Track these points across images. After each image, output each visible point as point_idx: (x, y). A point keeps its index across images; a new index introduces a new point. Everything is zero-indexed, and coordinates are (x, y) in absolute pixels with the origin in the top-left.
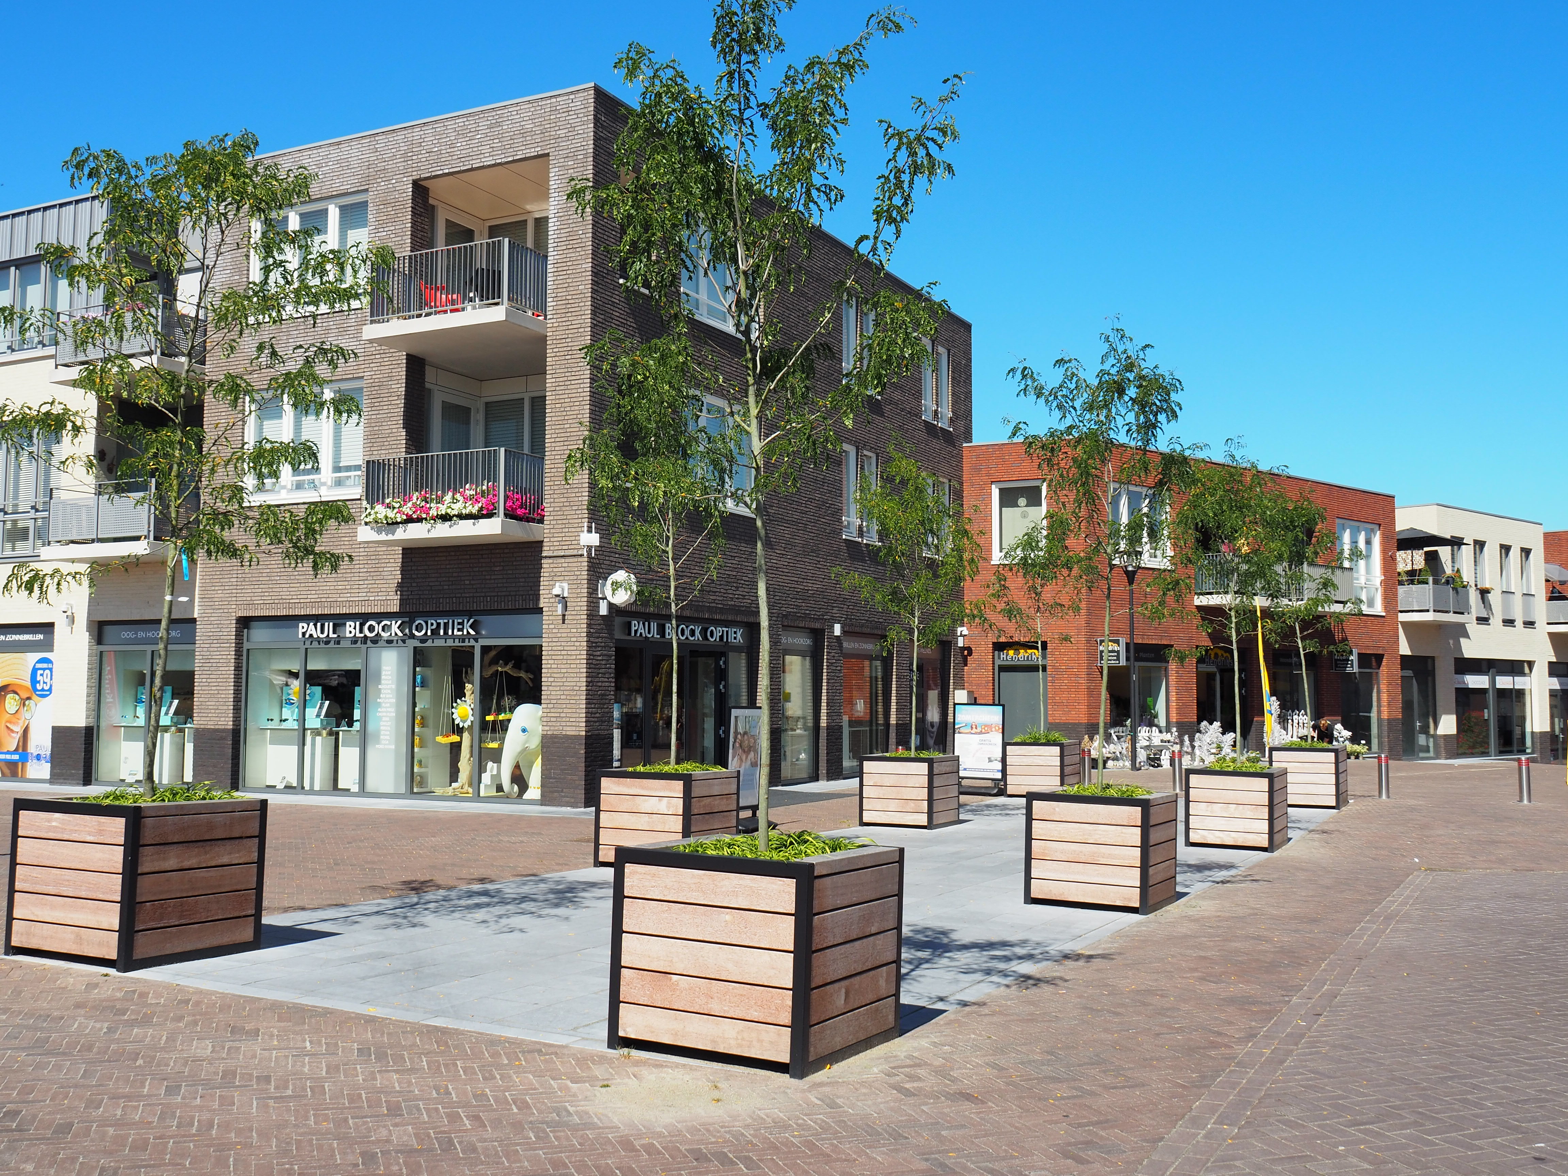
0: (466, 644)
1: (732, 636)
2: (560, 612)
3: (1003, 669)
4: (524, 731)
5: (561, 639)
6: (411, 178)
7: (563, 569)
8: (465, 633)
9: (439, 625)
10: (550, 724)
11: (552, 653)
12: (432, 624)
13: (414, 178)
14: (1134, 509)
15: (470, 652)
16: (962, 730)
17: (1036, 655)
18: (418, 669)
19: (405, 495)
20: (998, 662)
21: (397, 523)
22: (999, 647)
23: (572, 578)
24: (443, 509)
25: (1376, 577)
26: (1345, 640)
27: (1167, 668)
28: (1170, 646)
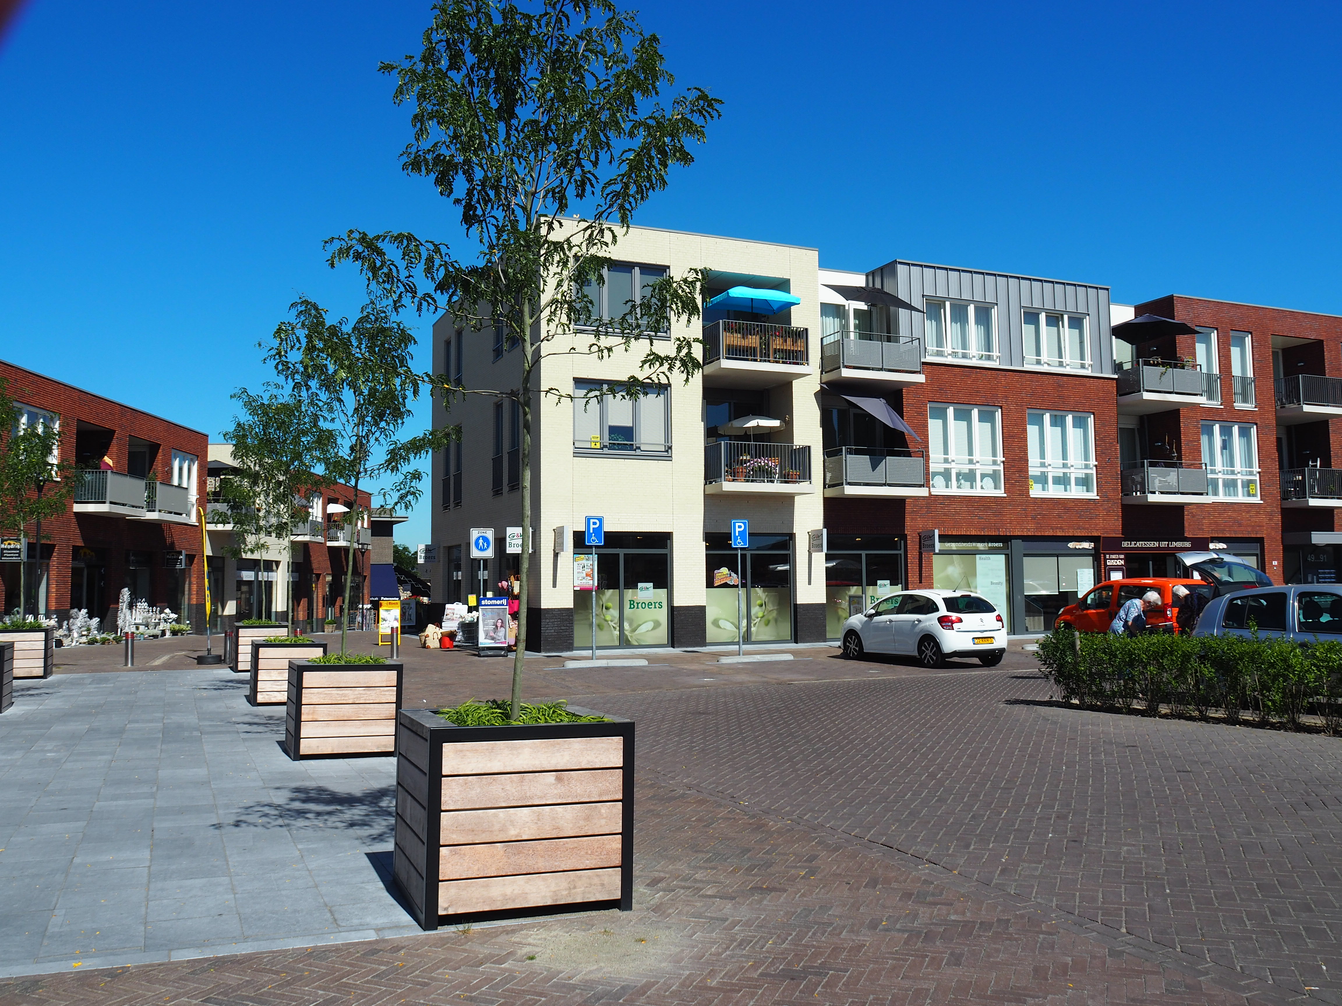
25: (193, 496)
26: (173, 544)
27: (48, 565)
28: (54, 546)
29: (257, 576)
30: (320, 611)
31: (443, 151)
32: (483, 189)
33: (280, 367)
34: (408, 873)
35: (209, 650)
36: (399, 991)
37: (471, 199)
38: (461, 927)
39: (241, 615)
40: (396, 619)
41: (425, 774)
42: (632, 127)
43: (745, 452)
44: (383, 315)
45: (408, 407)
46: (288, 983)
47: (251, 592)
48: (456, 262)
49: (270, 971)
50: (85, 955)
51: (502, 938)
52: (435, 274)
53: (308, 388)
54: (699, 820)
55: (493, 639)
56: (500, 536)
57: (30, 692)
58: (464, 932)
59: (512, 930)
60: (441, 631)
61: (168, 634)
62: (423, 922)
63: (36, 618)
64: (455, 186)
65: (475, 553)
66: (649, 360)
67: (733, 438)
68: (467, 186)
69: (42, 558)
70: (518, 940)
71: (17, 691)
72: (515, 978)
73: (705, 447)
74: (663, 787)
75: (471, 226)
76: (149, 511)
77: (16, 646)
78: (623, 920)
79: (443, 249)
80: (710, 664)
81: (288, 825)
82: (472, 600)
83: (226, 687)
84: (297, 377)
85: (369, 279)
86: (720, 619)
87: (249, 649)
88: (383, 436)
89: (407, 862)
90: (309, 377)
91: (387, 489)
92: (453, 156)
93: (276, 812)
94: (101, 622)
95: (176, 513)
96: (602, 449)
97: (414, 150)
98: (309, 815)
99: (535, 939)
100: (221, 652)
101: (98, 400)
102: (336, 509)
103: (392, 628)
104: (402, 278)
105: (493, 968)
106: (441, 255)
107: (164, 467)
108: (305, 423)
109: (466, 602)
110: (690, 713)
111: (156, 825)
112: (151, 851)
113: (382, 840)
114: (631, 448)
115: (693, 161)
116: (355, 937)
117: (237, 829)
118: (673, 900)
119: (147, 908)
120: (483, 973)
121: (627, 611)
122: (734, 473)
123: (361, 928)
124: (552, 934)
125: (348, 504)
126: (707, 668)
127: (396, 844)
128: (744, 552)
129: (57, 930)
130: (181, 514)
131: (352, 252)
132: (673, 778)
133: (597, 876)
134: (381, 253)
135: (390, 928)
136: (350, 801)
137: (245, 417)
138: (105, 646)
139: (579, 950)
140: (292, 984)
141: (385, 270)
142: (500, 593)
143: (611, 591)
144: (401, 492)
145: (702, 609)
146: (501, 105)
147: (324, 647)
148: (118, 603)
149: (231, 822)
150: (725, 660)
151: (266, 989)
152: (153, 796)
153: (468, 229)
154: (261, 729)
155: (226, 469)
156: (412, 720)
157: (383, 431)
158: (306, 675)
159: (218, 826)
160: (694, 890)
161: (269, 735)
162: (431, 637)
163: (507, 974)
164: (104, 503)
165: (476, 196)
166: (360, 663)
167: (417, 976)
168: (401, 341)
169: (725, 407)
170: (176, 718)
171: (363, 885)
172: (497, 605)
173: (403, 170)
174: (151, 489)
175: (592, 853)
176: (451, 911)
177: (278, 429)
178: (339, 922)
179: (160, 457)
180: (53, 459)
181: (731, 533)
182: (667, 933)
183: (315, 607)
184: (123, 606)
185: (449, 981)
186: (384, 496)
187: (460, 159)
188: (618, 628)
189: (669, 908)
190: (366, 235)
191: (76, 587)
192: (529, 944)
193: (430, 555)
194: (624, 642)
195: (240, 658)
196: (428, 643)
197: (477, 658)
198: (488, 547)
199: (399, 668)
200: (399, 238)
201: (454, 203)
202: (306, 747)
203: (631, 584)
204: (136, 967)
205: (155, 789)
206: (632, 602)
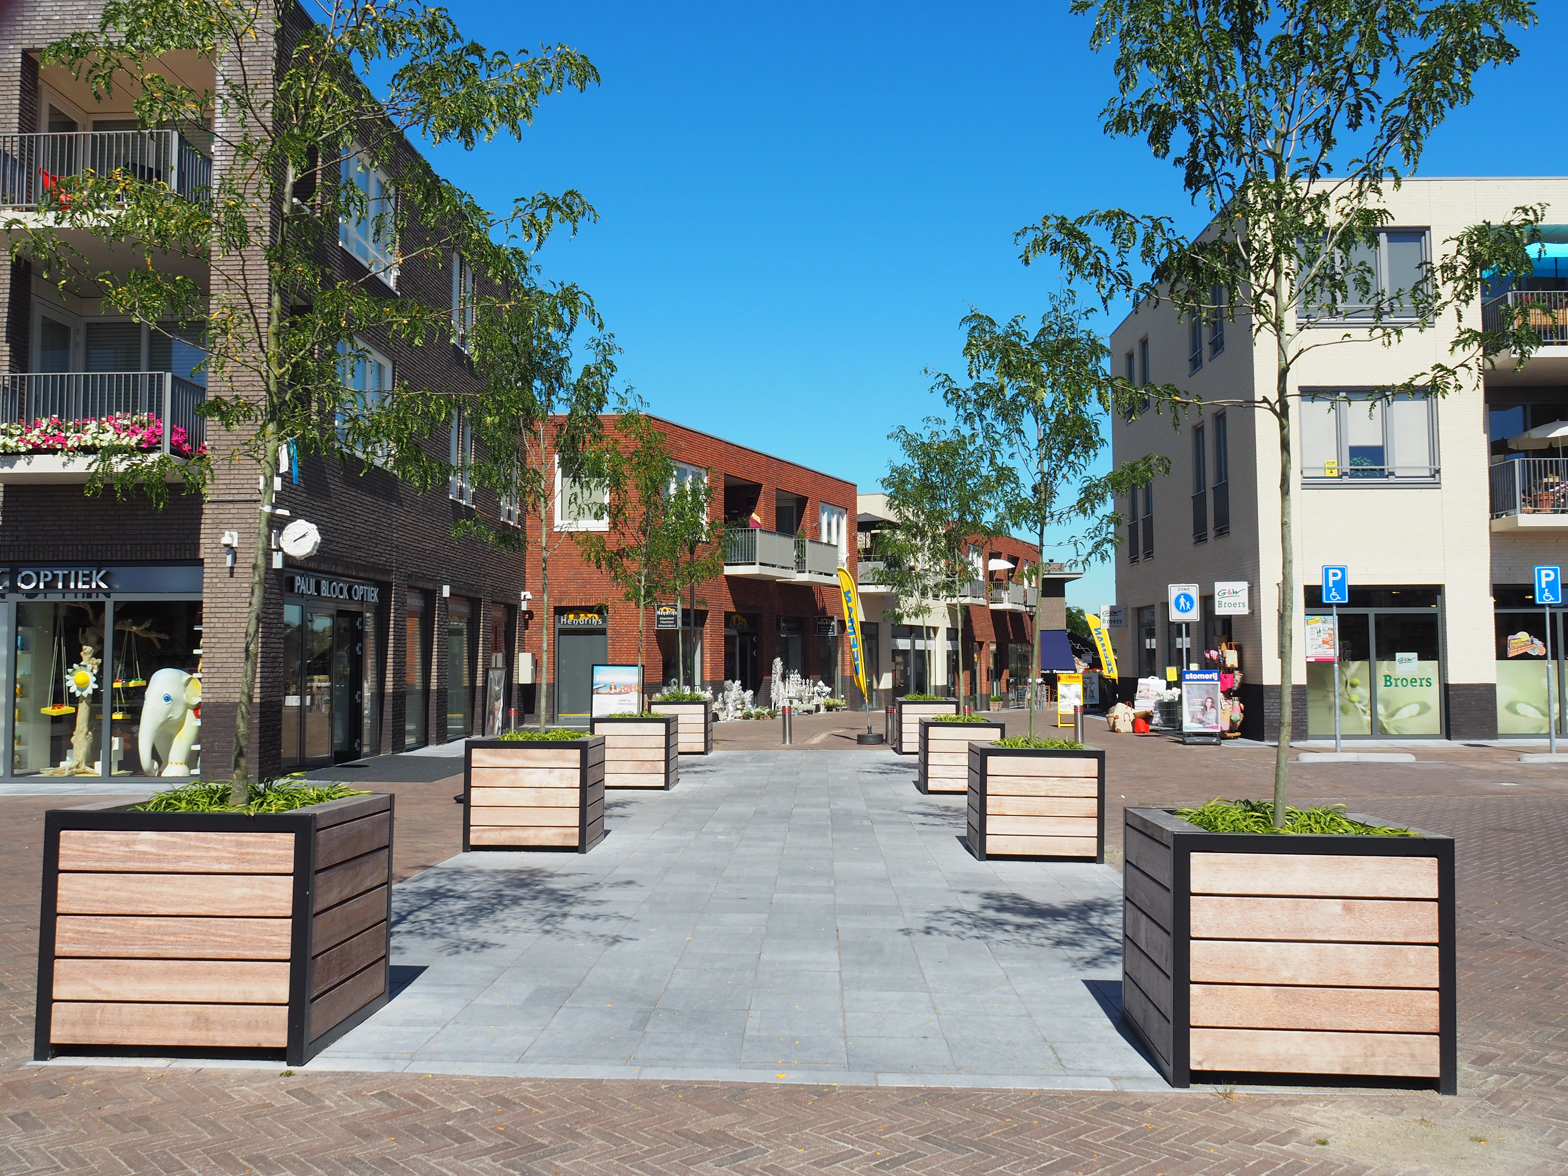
0: (94, 599)
1: (370, 595)
2: (229, 563)
3: (564, 632)
4: (167, 699)
5: (228, 595)
6: (20, 47)
7: (231, 516)
8: (94, 586)
9: (55, 577)
10: (213, 690)
11: (217, 610)
12: (46, 576)
13: (25, 47)
14: (680, 485)
15: (99, 607)
16: (600, 691)
17: (595, 619)
18: (20, 629)
19: (28, 422)
20: (558, 626)
21: (19, 453)
22: (560, 611)
23: (242, 526)
24: (87, 439)
25: (843, 554)
26: (824, 608)
27: (702, 632)
28: (707, 612)
29: (913, 645)
30: (984, 685)
31: (1157, 99)
32: (1212, 140)
33: (949, 396)
34: (1145, 1011)
35: (869, 729)
36: (1153, 1161)
37: (1196, 156)
38: (1221, 1088)
39: (899, 690)
40: (1077, 696)
41: (1168, 890)
42: (1426, 21)
43: (1551, 472)
44: (1069, 324)
45: (1102, 436)
46: (1016, 1132)
47: (906, 664)
48: (1183, 238)
49: (991, 1113)
50: (787, 1066)
51: (1277, 1110)
52: (1156, 257)
53: (982, 418)
54: (1534, 978)
55: (1201, 722)
56: (1205, 594)
57: (695, 769)
58: (1226, 1095)
59: (1289, 1101)
60: (1134, 711)
61: (822, 708)
62: (1170, 1076)
63: (692, 690)
64: (1172, 142)
65: (1175, 615)
66: (1462, 341)
67: (1530, 453)
68: (1190, 139)
69: (696, 625)
70: (1299, 1115)
71: (682, 767)
72: (1305, 1166)
73: (1491, 469)
74: (1471, 928)
75: (1198, 189)
76: (799, 572)
77: (680, 719)
78: (1446, 1107)
79: (1166, 224)
80: (1507, 764)
81: (985, 937)
82: (1172, 673)
83: (891, 772)
84: (970, 406)
85: (1071, 274)
86: (1518, 702)
87: (916, 728)
88: (1072, 472)
89: (1143, 997)
90: (983, 405)
91: (1079, 537)
92: (1169, 104)
93: (969, 921)
94: (755, 695)
95: (826, 574)
96: (1340, 477)
97: (1118, 105)
98: (1007, 927)
99: (1323, 1117)
100: (882, 731)
101: (743, 452)
102: (1000, 565)
103: (1075, 707)
104: (1113, 267)
105: (1272, 1149)
106: (1162, 231)
107: (812, 522)
108: (971, 463)
109: (1163, 676)
110: (1490, 829)
111: (839, 924)
112: (839, 954)
113: (1096, 965)
114: (1381, 473)
115: (1518, 55)
116: (1087, 1085)
117: (928, 937)
118: (1516, 1088)
119: (844, 1020)
120: (1260, 1153)
121: (1381, 689)
122: (1536, 502)
123: (1092, 1073)
124: (1345, 1114)
125: (1014, 560)
126: (1504, 768)
127: (1125, 973)
128: (1553, 611)
129: (754, 1033)
130: (831, 575)
131: (1049, 242)
132: (1483, 917)
133: (1405, 1042)
134: (1084, 239)
135: (1128, 1078)
136: (1052, 913)
137: (902, 459)
138: (761, 721)
139: (1388, 1141)
140: (1019, 1133)
141: (1091, 260)
142: (1208, 666)
143: (1358, 663)
144: (1096, 539)
145: (1489, 690)
146: (1234, 25)
147: (1002, 727)
148: (770, 674)
149: (921, 928)
150: (1528, 759)
151: (990, 1135)
152: (831, 891)
153: (1194, 194)
154: (938, 821)
155: (878, 522)
156: (1145, 821)
157: (1072, 465)
158: (990, 759)
159: (907, 932)
160: (1547, 1078)
161: (946, 828)
162: (1121, 719)
163: (1292, 1160)
164: (754, 564)
165: (1203, 151)
166: (1052, 748)
167: (1171, 1145)
168: (1092, 353)
169: (1517, 412)
170: (842, 804)
171: (1086, 1020)
172: (1205, 680)
173: (1105, 132)
174: (800, 547)
175: (1397, 1012)
176: (1206, 1067)
177: (941, 471)
178: (1065, 1064)
179: (807, 511)
180: (704, 519)
181: (1533, 585)
182: (1517, 1135)
183: (978, 681)
184: (776, 676)
185: (1218, 1159)
186: (1075, 545)
187: (1180, 105)
188: (1369, 712)
189: (1513, 1099)
190: (1065, 219)
191: (729, 657)
192: (1316, 1123)
193: (1116, 618)
194: (1378, 730)
195: (905, 738)
196: (1118, 726)
197: (1181, 745)
198: (1191, 607)
199: (1099, 756)
200: (1108, 216)
201: (1175, 164)
202: (993, 846)
203: (1387, 653)
204: (843, 1087)
205: (832, 882)
206: (1388, 678)
